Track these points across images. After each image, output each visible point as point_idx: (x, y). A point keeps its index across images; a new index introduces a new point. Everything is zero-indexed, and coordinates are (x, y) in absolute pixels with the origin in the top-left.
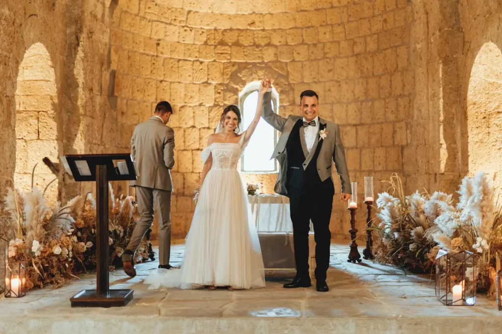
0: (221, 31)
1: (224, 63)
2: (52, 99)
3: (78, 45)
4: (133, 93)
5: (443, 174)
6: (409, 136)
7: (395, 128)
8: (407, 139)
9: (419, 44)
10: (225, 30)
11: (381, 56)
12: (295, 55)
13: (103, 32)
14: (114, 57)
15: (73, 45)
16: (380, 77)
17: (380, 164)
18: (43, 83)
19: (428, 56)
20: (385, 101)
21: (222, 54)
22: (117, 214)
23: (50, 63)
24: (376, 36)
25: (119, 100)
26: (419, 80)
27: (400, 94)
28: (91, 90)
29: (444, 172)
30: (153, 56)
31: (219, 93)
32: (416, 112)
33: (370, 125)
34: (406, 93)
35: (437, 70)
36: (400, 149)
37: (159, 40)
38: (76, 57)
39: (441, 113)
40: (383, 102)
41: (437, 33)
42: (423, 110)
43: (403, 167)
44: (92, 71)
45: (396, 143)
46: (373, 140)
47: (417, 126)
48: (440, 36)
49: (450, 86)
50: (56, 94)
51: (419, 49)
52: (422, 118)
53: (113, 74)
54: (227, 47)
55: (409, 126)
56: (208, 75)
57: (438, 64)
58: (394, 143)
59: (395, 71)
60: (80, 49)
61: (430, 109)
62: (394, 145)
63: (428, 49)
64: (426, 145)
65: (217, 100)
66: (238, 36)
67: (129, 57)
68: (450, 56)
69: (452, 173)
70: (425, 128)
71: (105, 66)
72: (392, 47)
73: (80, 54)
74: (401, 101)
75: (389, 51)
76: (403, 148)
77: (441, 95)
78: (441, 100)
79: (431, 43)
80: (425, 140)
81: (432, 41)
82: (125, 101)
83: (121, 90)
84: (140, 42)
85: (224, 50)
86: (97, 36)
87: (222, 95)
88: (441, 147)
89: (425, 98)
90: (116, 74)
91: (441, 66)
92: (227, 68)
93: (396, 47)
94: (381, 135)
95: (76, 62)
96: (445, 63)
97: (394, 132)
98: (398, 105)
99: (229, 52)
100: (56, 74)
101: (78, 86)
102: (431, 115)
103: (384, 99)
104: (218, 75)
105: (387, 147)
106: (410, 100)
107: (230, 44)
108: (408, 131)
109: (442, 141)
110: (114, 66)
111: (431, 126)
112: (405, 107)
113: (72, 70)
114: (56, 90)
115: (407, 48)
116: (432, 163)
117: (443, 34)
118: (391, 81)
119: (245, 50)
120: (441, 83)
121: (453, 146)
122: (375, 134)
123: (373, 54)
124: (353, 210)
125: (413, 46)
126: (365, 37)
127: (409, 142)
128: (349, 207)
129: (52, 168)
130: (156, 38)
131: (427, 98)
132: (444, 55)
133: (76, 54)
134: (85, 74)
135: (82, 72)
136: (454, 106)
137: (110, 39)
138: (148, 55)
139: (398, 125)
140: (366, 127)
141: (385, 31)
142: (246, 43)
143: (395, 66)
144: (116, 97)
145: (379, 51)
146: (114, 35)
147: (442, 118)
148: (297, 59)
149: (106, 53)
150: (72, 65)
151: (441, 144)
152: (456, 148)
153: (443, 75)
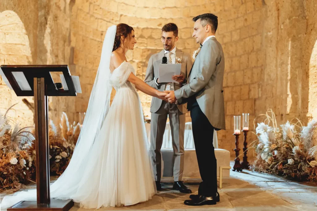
0: (141, 29)
1: (143, 49)
2: (28, 59)
3: (47, 23)
4: (86, 63)
5: (288, 114)
6: (260, 92)
7: (250, 88)
8: (258, 94)
9: (270, 32)
10: (144, 29)
11: (242, 43)
12: (186, 45)
13: (66, 20)
14: (73, 38)
15: (43, 24)
16: (240, 56)
17: (239, 111)
18: (20, 46)
19: (277, 38)
20: (244, 71)
21: (141, 43)
22: (70, 135)
23: (24, 31)
24: (238, 31)
25: (77, 67)
26: (269, 56)
27: (255, 66)
28: (57, 56)
29: (290, 113)
30: (99, 41)
31: (140, 67)
32: (266, 77)
33: (233, 87)
34: (259, 65)
35: (287, 46)
36: (254, 101)
37: (103, 32)
38: (45, 32)
39: (289, 74)
40: (242, 72)
41: (287, 21)
42: (272, 75)
43: (255, 112)
44: (57, 44)
45: (251, 97)
46: (235, 96)
47: (267, 85)
48: (290, 23)
49: (296, 56)
50: (31, 55)
51: (270, 35)
52: (271, 80)
53: (73, 49)
54: (144, 39)
55: (260, 86)
56: (133, 56)
57: (288, 41)
58: (249, 97)
59: (251, 52)
60: (48, 26)
61: (278, 73)
62: (249, 99)
63: (278, 33)
64: (273, 97)
65: (139, 72)
66: (151, 33)
67: (83, 40)
68: (296, 36)
69: (294, 114)
70: (273, 87)
71: (67, 43)
72: (250, 37)
73: (48, 30)
74: (255, 70)
75: (248, 39)
76: (255, 100)
77: (289, 62)
78: (289, 66)
79: (281, 29)
80: (273, 94)
81: (282, 27)
82: (81, 68)
83: (77, 61)
84: (91, 31)
85: (142, 41)
86: (60, 21)
87: (141, 69)
88: (288, 97)
89: (274, 66)
90: (75, 49)
91: (290, 42)
92: (145, 52)
93: (253, 36)
94: (240, 93)
95: (45, 35)
96: (293, 40)
97: (250, 90)
98: (252, 74)
99: (146, 42)
100: (29, 40)
101: (47, 52)
102: (279, 77)
103: (243, 70)
104: (139, 56)
105: (244, 100)
106: (262, 70)
107: (146, 37)
108: (260, 89)
109: (289, 93)
110: (73, 44)
111: (279, 84)
112: (258, 74)
113: (43, 41)
114: (30, 52)
115: (261, 36)
116: (279, 108)
117: (292, 21)
118: (248, 59)
119: (156, 41)
120: (290, 54)
121: (296, 96)
122: (236, 92)
123: (236, 42)
124: (237, 136)
125: (265, 34)
126: (231, 32)
127: (260, 95)
128: (235, 133)
129: (30, 106)
130: (101, 30)
131: (276, 66)
132: (292, 35)
133: (45, 30)
134: (52, 44)
135: (49, 42)
136: (297, 70)
137: (70, 26)
138: (95, 40)
139: (252, 86)
140: (230, 88)
141: (246, 27)
142: (156, 37)
143: (252, 49)
144: (75, 65)
145: (241, 40)
146: (74, 24)
147: (289, 78)
148: (187, 47)
149: (68, 35)
150: (43, 38)
151: (288, 95)
152: (298, 97)
153: (291, 49)
